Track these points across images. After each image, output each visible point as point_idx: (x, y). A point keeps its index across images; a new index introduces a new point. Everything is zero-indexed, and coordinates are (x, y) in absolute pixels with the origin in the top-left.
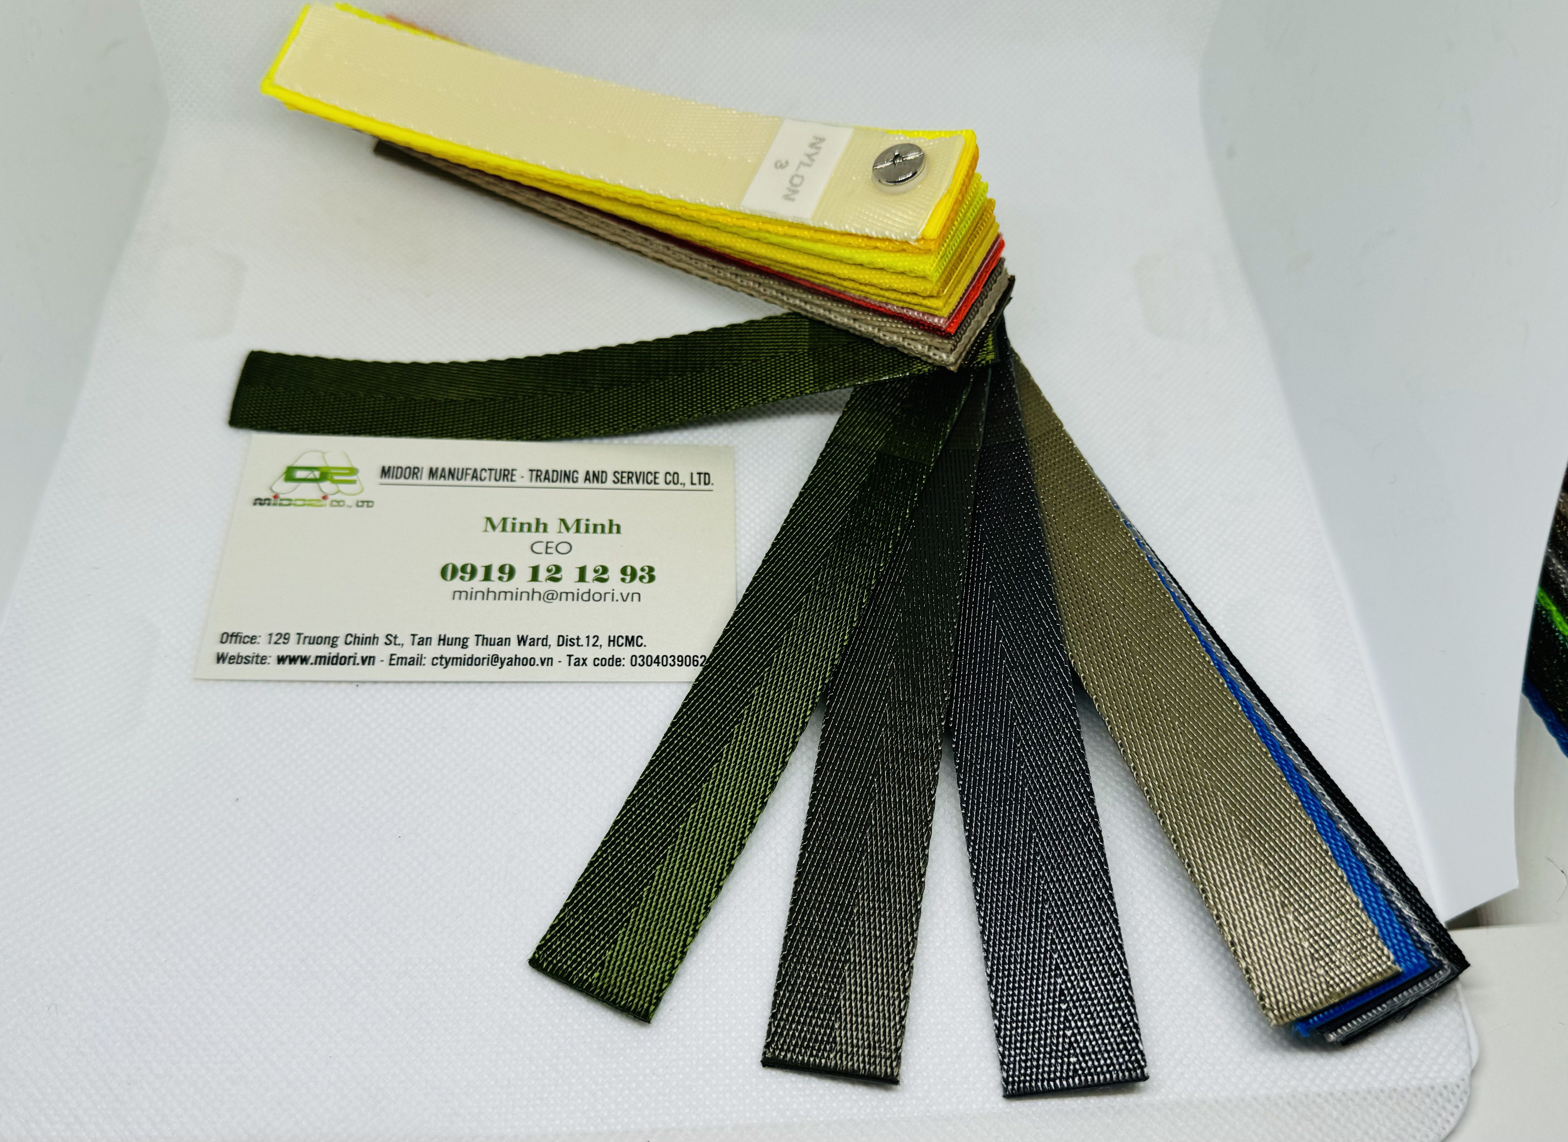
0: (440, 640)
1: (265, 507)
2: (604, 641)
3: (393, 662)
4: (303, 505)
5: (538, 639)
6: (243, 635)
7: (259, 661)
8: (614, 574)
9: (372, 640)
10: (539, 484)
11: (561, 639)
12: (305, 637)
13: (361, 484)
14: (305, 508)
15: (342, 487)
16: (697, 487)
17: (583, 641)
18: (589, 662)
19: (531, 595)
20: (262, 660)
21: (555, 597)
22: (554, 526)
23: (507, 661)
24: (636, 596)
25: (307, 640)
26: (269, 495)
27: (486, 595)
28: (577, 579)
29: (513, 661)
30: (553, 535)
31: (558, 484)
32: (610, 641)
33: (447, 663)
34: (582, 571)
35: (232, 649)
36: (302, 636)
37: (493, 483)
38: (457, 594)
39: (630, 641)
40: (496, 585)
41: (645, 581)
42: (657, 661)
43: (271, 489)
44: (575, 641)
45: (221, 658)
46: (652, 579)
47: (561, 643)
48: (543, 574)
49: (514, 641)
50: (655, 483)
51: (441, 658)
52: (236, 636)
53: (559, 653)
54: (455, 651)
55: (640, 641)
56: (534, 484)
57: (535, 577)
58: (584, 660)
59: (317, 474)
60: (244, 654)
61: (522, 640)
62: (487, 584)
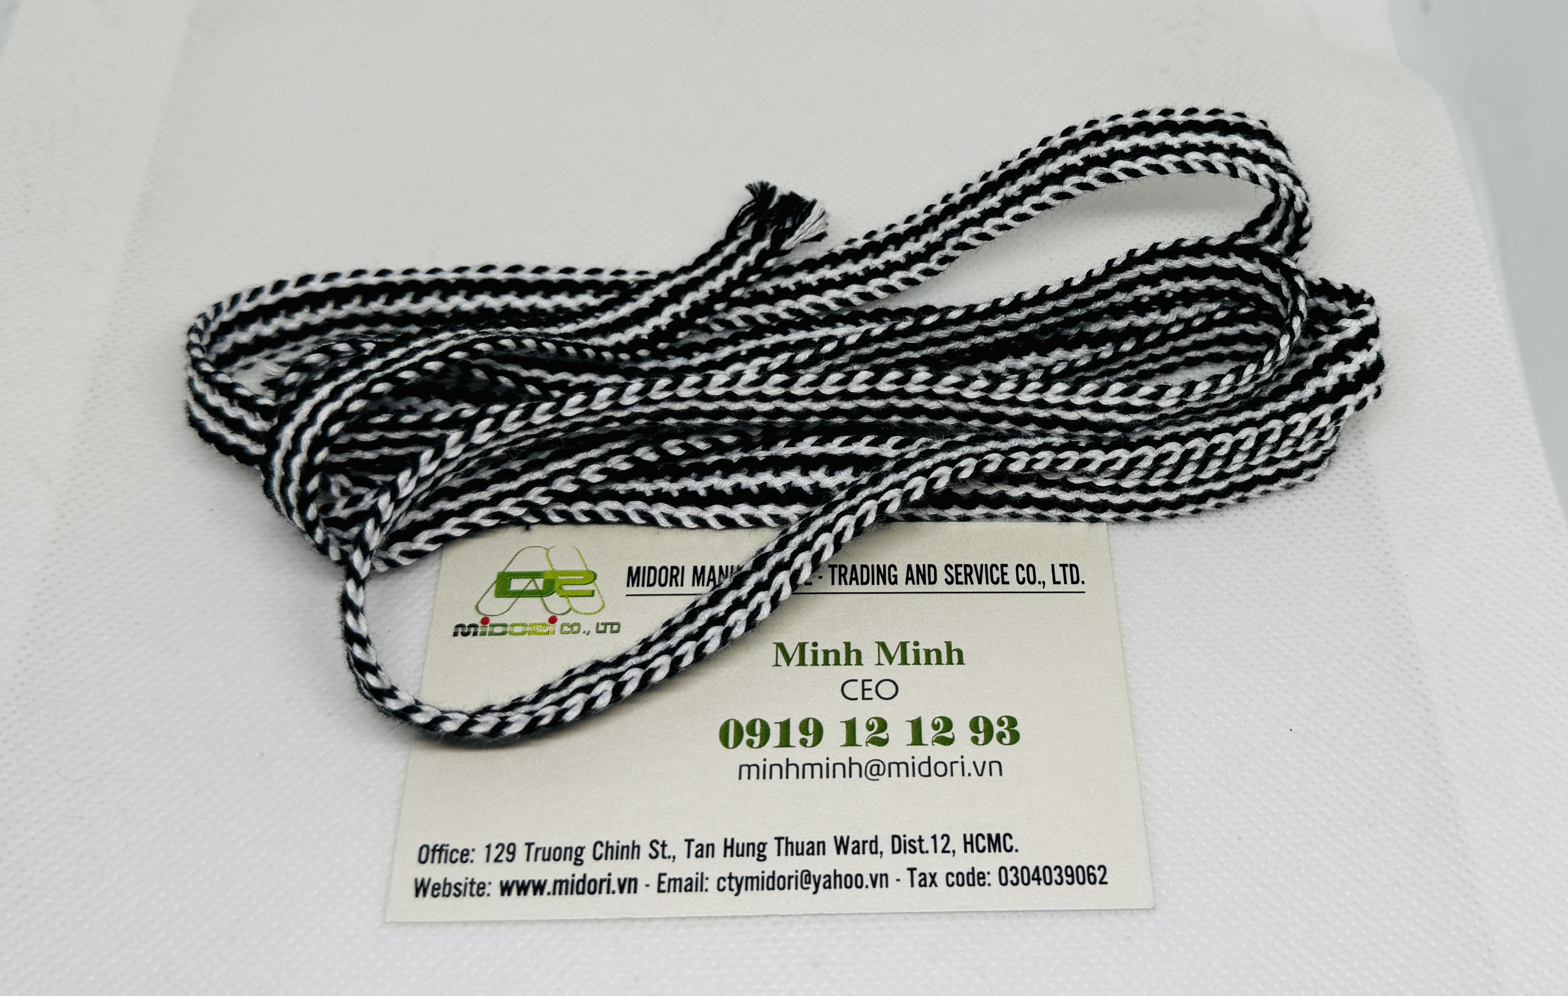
4: (523, 633)
6: (450, 849)
20: (480, 889)
21: (881, 772)
26: (477, 620)
35: (436, 872)
43: (477, 607)
52: (441, 850)
57: (851, 740)
59: (540, 582)
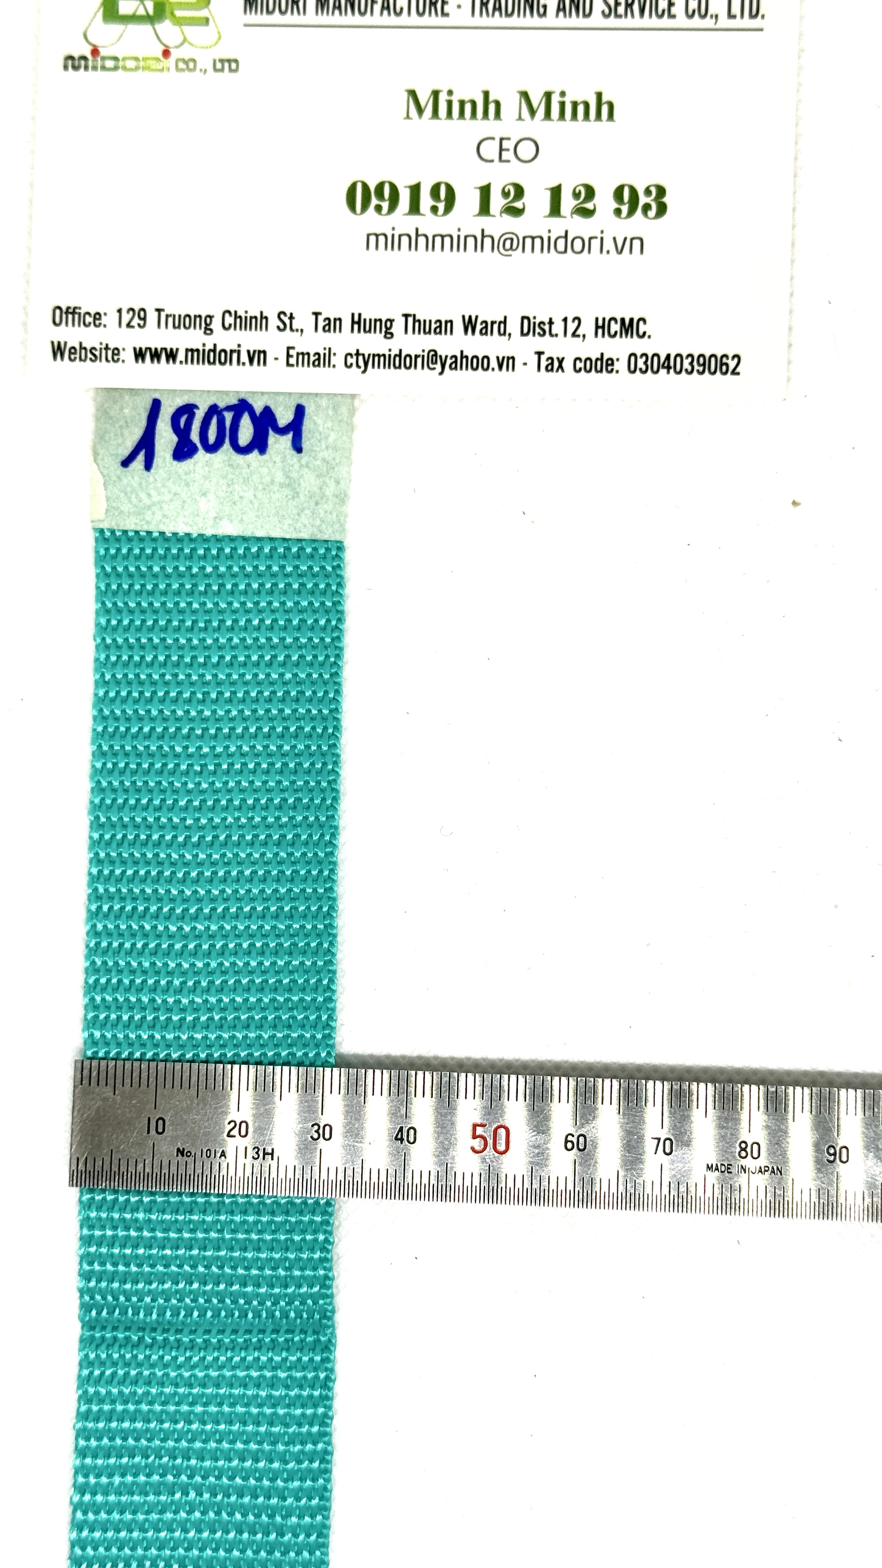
0: (353, 322)
1: (81, 73)
2: (587, 327)
3: (293, 361)
5: (493, 323)
7: (110, 358)
8: (604, 202)
9: (259, 321)
10: (485, 21)
11: (526, 321)
12: (167, 316)
14: (140, 73)
16: (737, 23)
17: (558, 328)
18: (568, 365)
19: (481, 240)
22: (511, 105)
23: (449, 362)
24: (637, 243)
25: (170, 320)
27: (414, 239)
28: (547, 210)
29: (460, 361)
30: (510, 125)
31: (514, 21)
32: (597, 327)
33: (366, 364)
34: (556, 193)
36: (163, 315)
38: (373, 239)
39: (629, 327)
40: (428, 223)
41: (652, 213)
42: (669, 364)
44: (547, 327)
45: (58, 350)
46: (662, 209)
47: (526, 330)
48: (497, 202)
49: (458, 326)
50: (672, 16)
51: (358, 354)
53: (526, 348)
54: (373, 343)
55: (642, 328)
56: (478, 20)
58: (561, 361)
60: (88, 345)
61: (469, 325)
62: (415, 220)
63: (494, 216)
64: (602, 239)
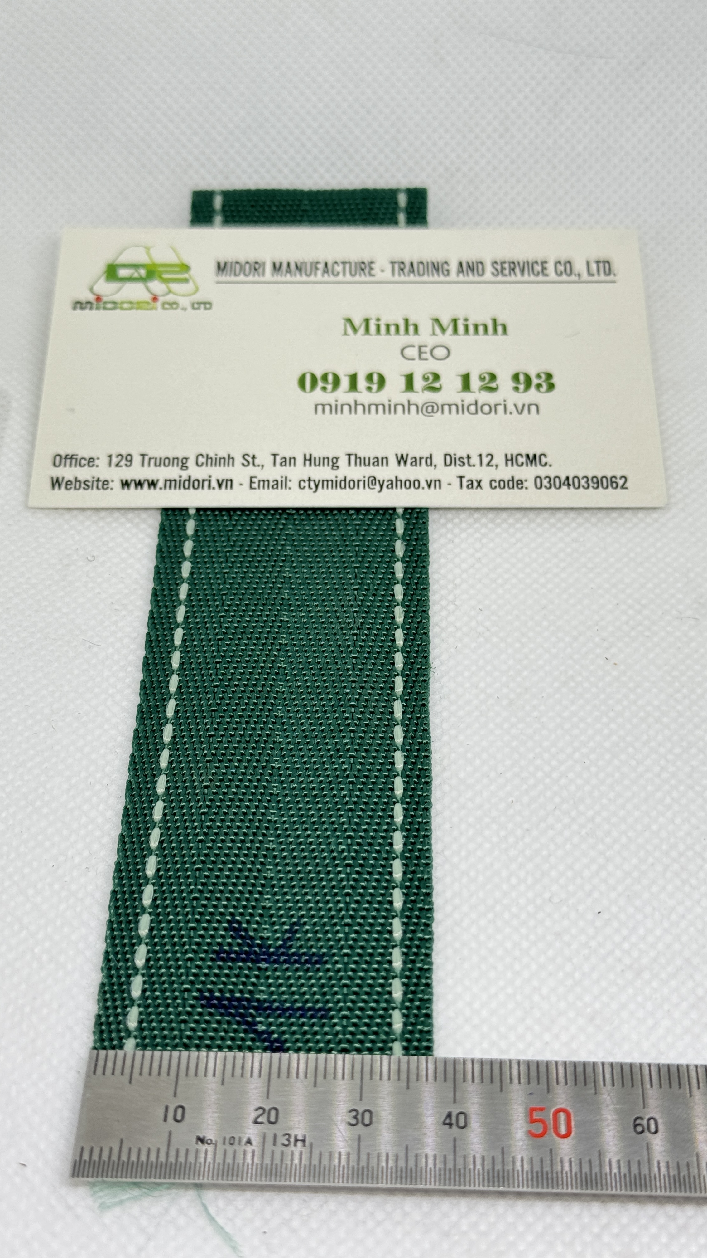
1: (87, 312)
2: (499, 459)
3: (254, 485)
8: (505, 382)
10: (403, 278)
11: (448, 458)
12: (150, 459)
13: (195, 284)
14: (134, 311)
15: (174, 286)
16: (596, 278)
17: (475, 460)
18: (485, 484)
19: (407, 407)
22: (426, 327)
23: (386, 484)
24: (533, 408)
25: (153, 461)
27: (353, 407)
28: (460, 388)
29: (394, 483)
30: (426, 337)
31: (425, 278)
32: (507, 460)
33: (317, 486)
36: (146, 458)
37: (348, 277)
38: (320, 408)
39: (532, 459)
40: (365, 397)
41: (543, 389)
42: (567, 483)
45: (56, 483)
46: (551, 387)
47: (448, 463)
48: (418, 383)
49: (393, 461)
50: (544, 275)
51: (309, 480)
53: (449, 474)
54: (324, 473)
55: (544, 460)
56: (397, 278)
58: (479, 482)
60: (82, 478)
61: (402, 460)
62: (354, 395)
63: (417, 392)
64: (505, 406)
